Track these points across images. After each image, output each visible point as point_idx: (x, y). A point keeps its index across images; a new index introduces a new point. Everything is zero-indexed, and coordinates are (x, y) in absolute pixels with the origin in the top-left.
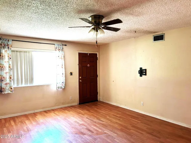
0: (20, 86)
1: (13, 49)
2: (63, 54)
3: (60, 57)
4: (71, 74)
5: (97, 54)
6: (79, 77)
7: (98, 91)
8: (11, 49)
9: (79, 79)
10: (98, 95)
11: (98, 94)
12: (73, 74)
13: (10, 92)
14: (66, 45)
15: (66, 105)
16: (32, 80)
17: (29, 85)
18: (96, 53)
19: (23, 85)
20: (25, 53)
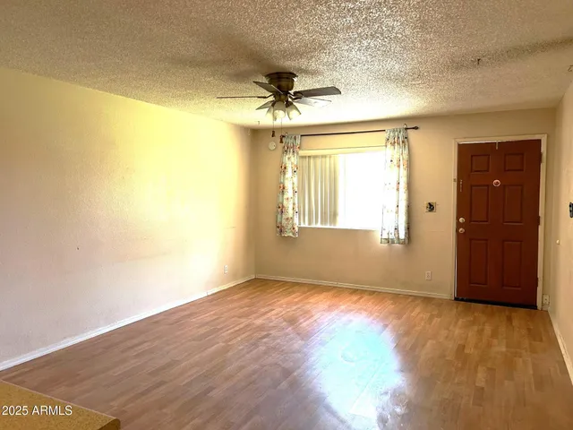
0: (313, 226)
1: (302, 153)
2: (406, 152)
3: (395, 162)
4: (431, 207)
5: (540, 141)
6: (458, 219)
7: (540, 275)
8: (298, 153)
9: (459, 225)
10: (539, 289)
11: (537, 285)
12: (437, 208)
13: (291, 235)
14: (416, 128)
15: (415, 292)
16: (334, 215)
17: (328, 226)
18: (537, 137)
19: (319, 225)
20: (324, 159)
